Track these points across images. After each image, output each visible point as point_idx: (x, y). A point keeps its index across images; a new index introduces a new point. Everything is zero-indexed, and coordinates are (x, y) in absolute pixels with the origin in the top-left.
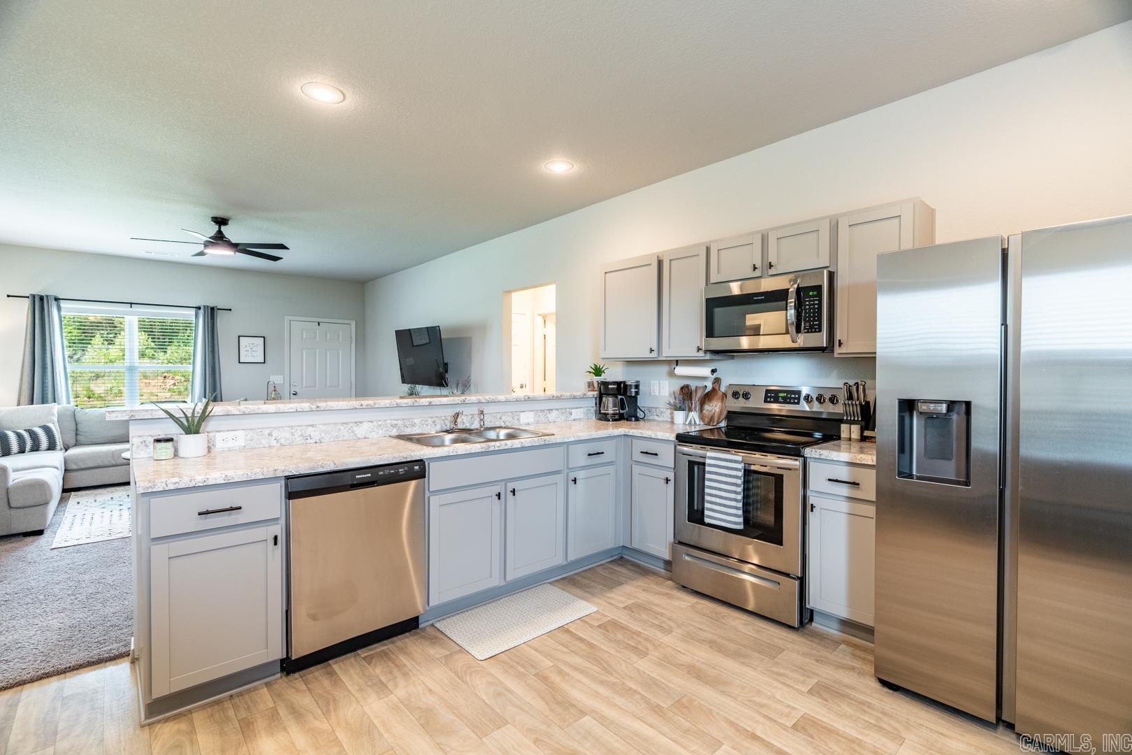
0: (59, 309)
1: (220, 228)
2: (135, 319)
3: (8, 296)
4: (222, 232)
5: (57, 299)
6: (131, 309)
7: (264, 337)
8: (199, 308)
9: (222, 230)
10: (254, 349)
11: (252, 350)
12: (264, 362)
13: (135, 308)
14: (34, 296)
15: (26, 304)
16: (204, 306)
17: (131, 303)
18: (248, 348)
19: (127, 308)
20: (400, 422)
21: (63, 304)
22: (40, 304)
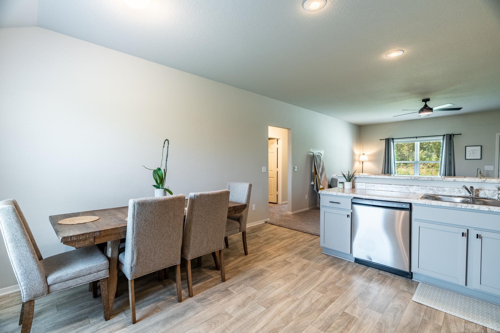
0: (393, 142)
1: (426, 103)
2: (419, 143)
3: (380, 140)
4: (427, 105)
5: (393, 139)
6: (417, 139)
7: (481, 146)
8: (444, 135)
9: (427, 104)
10: (475, 152)
11: (473, 153)
12: (481, 159)
13: (418, 139)
14: (386, 139)
15: (384, 141)
16: (447, 134)
17: (416, 137)
18: (470, 152)
19: (415, 139)
20: (435, 188)
21: (395, 141)
22: (388, 141)
